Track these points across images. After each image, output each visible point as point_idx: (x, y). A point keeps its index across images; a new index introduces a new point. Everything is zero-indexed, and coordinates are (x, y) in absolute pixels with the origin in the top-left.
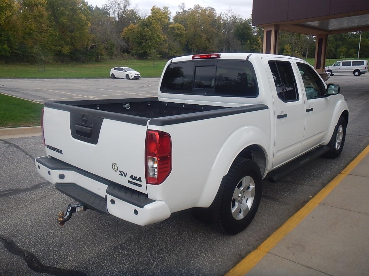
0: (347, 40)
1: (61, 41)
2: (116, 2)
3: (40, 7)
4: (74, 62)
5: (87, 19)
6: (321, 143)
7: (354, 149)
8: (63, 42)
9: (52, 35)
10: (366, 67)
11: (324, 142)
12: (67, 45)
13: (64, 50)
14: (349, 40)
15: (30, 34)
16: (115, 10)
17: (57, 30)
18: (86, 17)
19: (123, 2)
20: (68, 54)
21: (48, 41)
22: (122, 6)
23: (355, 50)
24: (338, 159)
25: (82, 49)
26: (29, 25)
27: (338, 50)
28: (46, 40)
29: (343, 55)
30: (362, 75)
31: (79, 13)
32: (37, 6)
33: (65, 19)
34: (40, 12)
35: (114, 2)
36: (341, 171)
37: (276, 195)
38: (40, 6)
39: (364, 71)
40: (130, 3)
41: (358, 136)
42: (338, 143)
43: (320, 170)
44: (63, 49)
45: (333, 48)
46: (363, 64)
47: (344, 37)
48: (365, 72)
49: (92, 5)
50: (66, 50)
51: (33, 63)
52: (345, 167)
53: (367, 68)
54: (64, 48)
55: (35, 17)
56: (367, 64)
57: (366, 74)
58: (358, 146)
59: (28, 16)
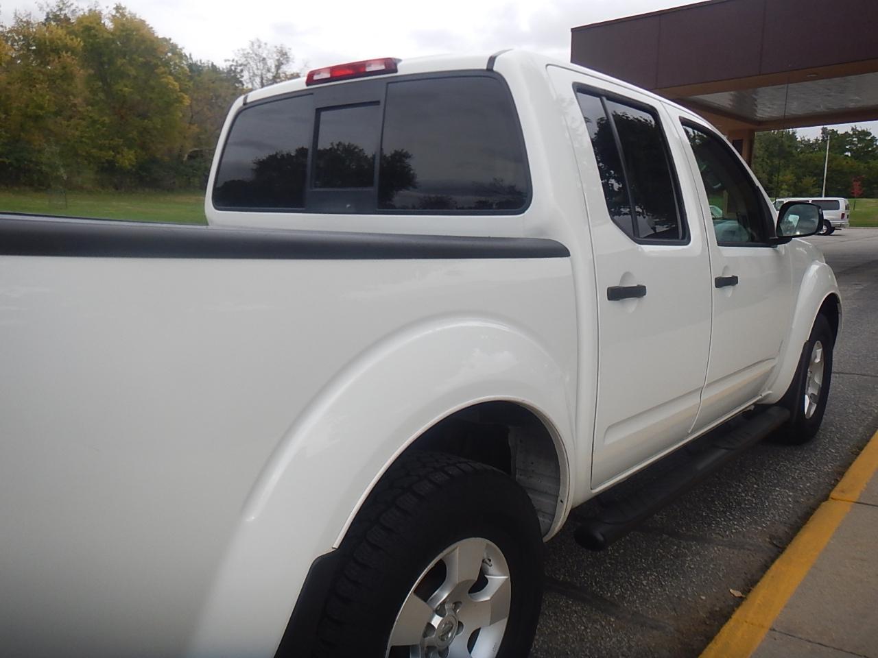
0: (794, 156)
1: (116, 139)
2: (256, 55)
3: (65, 55)
4: (147, 190)
5: (180, 88)
6: (760, 397)
7: (853, 413)
8: (121, 141)
9: (94, 122)
10: (843, 215)
11: (770, 394)
12: (130, 148)
13: (121, 160)
14: (801, 156)
15: (37, 118)
16: (254, 74)
17: (108, 112)
18: (180, 84)
19: (275, 55)
20: (131, 170)
21: (82, 137)
22: (271, 63)
23: (815, 178)
24: (812, 446)
25: (167, 159)
26: (35, 98)
27: (775, 179)
28: (77, 133)
29: (788, 190)
30: (835, 232)
31: (162, 73)
32: (58, 53)
33: (126, 87)
34: (64, 68)
35: (254, 55)
36: (830, 491)
37: (608, 585)
38: (67, 52)
39: (839, 223)
40: (291, 57)
41: (856, 377)
42: (810, 397)
43: (758, 485)
44: (118, 156)
45: (764, 174)
46: (838, 208)
47: (788, 149)
48: (841, 226)
49: (201, 61)
50: (128, 158)
51: (41, 187)
52: (841, 474)
53: (846, 216)
54: (122, 154)
55: (53, 78)
56: (847, 208)
57: (843, 231)
58: (864, 404)
59: (34, 77)
